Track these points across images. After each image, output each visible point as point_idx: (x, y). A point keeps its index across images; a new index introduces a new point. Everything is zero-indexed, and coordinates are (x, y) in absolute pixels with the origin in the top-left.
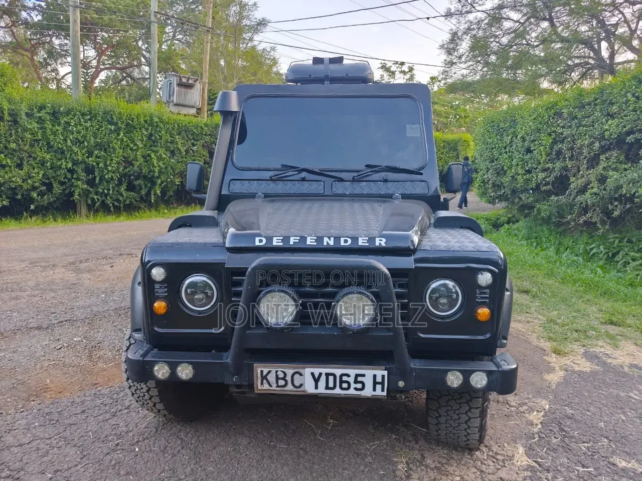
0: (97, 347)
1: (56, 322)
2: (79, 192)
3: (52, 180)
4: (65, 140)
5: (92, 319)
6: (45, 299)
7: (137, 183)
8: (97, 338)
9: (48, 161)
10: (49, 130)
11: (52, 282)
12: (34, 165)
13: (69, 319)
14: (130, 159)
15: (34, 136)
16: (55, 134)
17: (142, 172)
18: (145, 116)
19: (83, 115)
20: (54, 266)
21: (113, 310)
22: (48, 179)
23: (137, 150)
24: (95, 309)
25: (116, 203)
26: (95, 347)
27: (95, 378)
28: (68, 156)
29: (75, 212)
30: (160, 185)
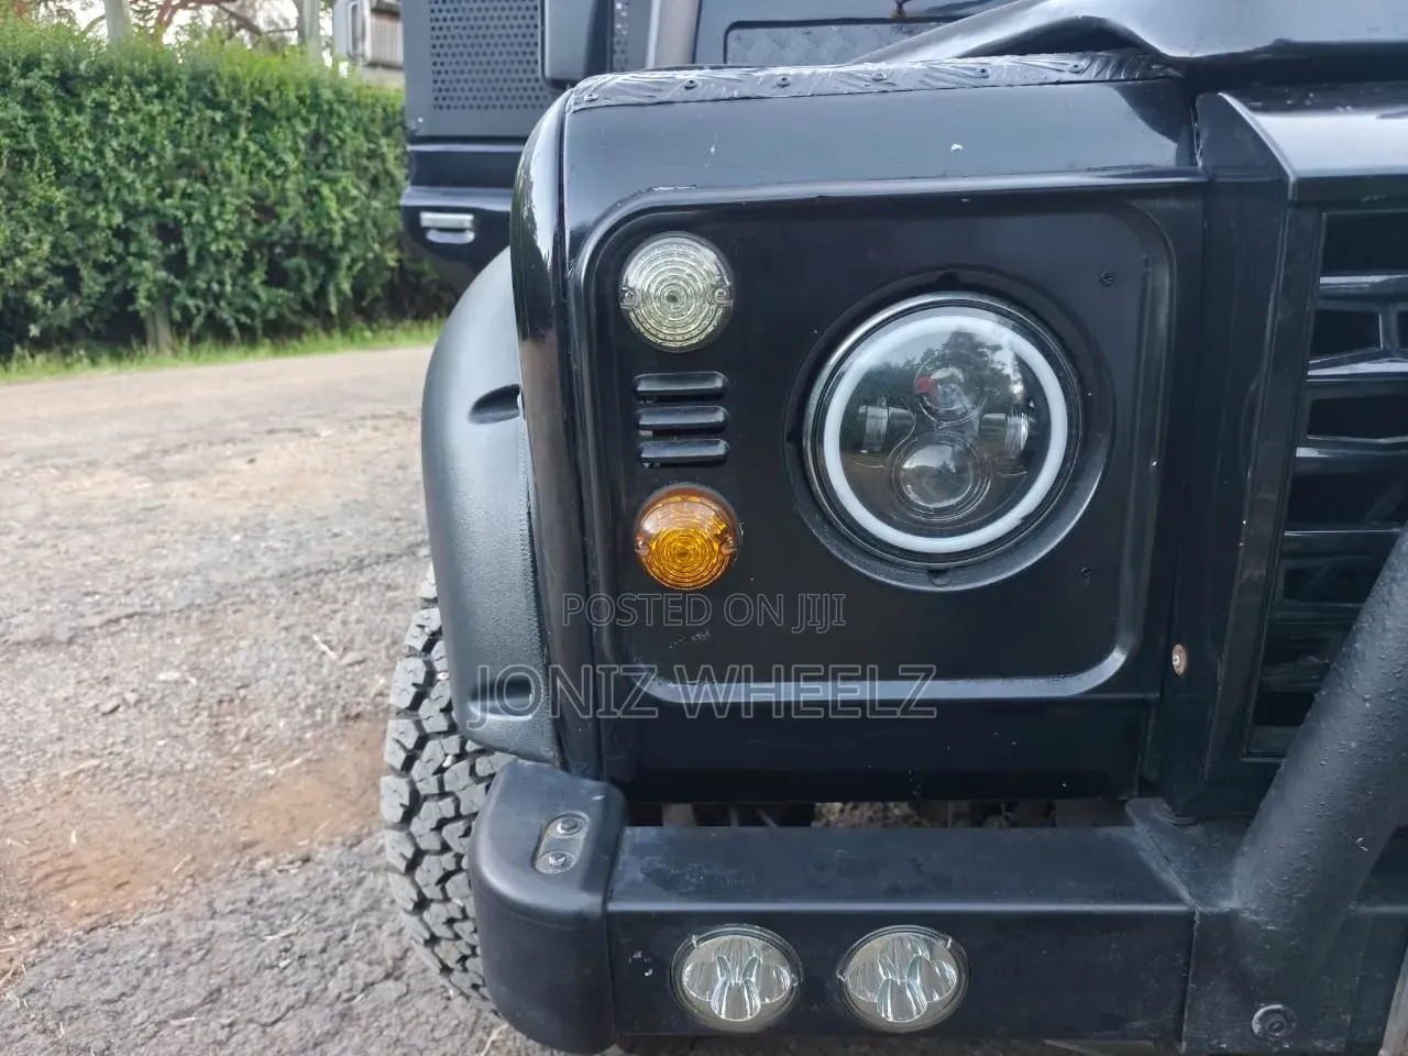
0: (236, 700)
1: (96, 621)
2: (149, 290)
3: (78, 259)
4: (99, 152)
5: (211, 608)
6: (67, 552)
7: (292, 263)
8: (234, 668)
9: (59, 209)
10: (54, 125)
11: (86, 507)
12: (27, 219)
13: (139, 610)
14: (269, 202)
15: (19, 143)
16: (71, 133)
17: (300, 237)
18: (298, 86)
19: (140, 83)
20: (91, 464)
21: (272, 578)
22: (66, 256)
23: (285, 177)
24: (217, 577)
25: (243, 318)
26: (232, 701)
27: (240, 820)
28: (111, 195)
29: (144, 342)
30: (350, 268)
